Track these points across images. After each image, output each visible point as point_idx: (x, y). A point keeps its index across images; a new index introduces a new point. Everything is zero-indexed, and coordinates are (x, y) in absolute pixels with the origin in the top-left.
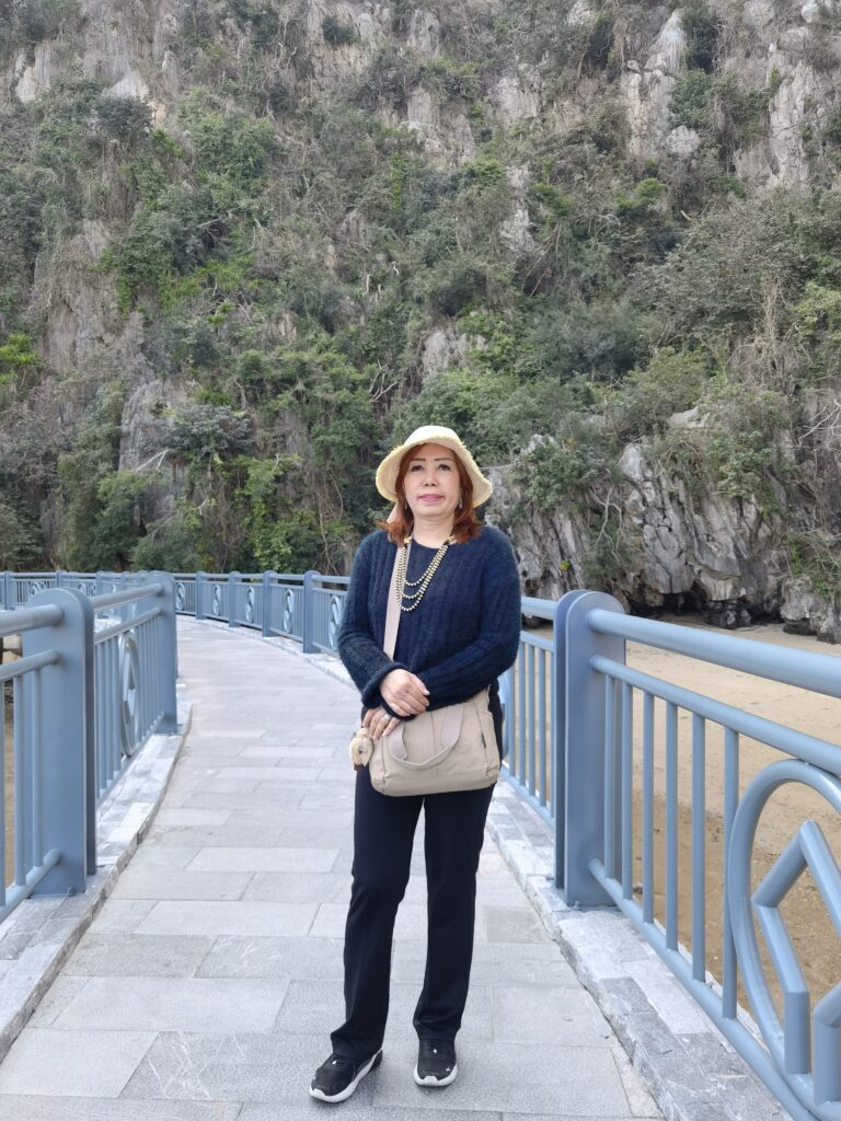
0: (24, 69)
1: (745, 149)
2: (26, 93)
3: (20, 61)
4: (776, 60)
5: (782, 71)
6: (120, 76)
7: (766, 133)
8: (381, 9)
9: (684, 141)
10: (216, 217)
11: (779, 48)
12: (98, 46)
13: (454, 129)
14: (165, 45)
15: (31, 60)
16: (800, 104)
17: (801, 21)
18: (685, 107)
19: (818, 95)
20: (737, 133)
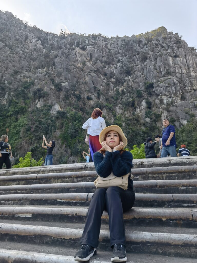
0: (38, 102)
1: (158, 122)
2: (38, 106)
3: (37, 101)
4: (161, 110)
5: (162, 111)
6: (55, 104)
7: (161, 120)
8: (95, 94)
9: (148, 120)
10: (76, 129)
11: (161, 108)
12: (51, 99)
13: (110, 115)
14: (62, 100)
15: (39, 101)
16: (165, 116)
17: (164, 104)
18: (148, 115)
19: (168, 115)
20: (156, 120)
